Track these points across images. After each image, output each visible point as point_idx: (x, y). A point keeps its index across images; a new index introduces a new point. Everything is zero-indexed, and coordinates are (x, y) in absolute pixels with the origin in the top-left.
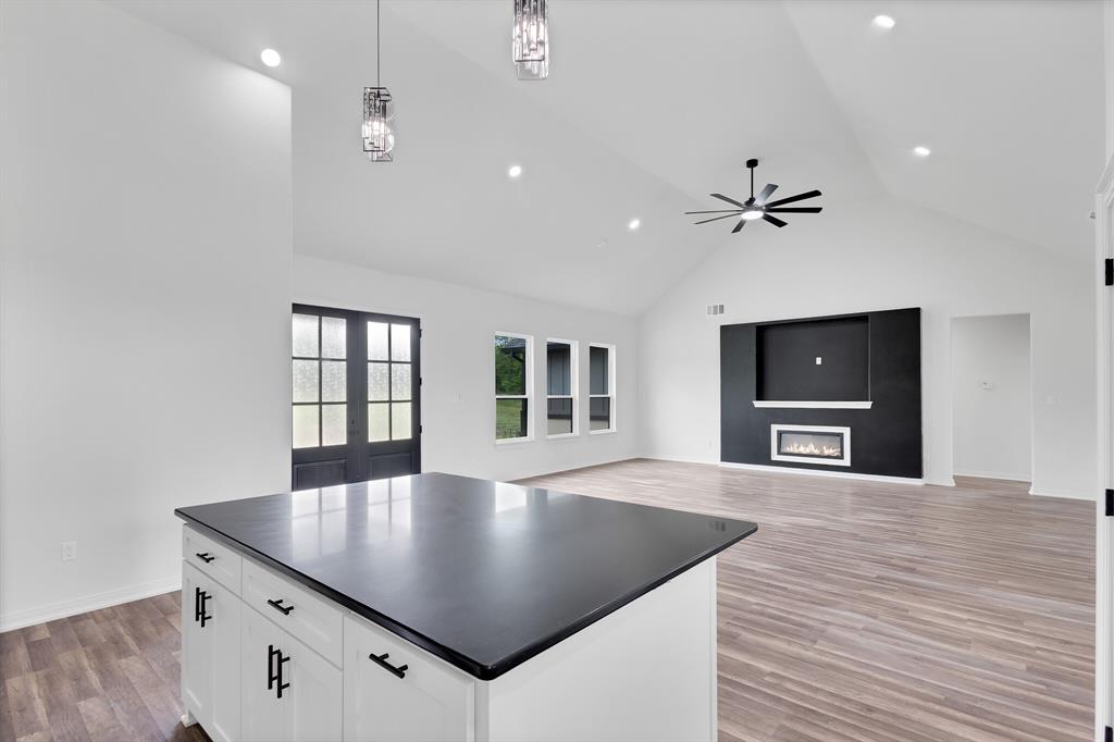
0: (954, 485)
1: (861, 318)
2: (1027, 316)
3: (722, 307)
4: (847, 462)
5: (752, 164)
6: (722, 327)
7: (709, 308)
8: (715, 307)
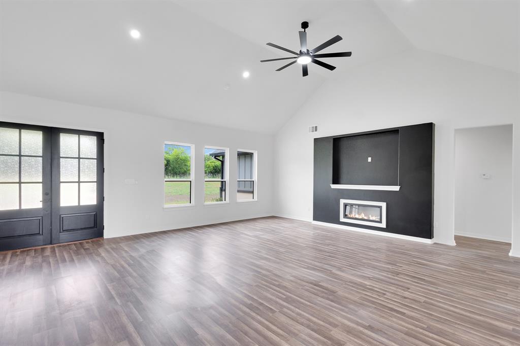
0: (455, 244)
1: (394, 131)
2: (510, 126)
3: (316, 127)
4: (383, 225)
5: (305, 25)
6: (315, 139)
7: (309, 128)
8: (313, 127)
